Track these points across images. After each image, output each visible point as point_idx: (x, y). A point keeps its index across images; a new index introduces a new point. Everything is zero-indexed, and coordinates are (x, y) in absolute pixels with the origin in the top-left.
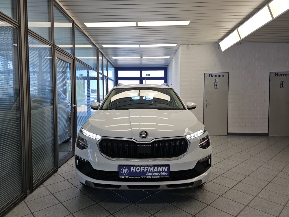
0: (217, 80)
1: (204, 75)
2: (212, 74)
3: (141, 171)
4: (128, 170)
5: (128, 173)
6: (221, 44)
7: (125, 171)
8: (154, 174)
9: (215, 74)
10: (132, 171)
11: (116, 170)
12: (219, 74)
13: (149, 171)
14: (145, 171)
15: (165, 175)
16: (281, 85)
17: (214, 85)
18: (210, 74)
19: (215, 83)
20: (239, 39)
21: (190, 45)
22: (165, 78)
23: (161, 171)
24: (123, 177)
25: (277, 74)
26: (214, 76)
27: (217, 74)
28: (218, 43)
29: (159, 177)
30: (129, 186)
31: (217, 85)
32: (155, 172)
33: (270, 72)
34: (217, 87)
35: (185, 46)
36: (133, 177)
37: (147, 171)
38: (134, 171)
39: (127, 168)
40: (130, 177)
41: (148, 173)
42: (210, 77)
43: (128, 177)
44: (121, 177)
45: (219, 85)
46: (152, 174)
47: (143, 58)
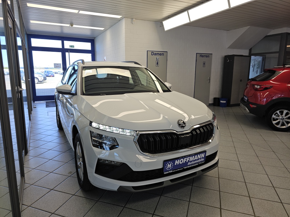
0: (158, 58)
1: (147, 53)
2: (154, 52)
3: (184, 162)
4: (172, 164)
5: (172, 167)
6: (165, 23)
7: (169, 166)
8: (194, 162)
9: (156, 52)
10: (176, 164)
11: (161, 167)
12: (160, 53)
13: (190, 161)
14: (187, 161)
15: (202, 161)
16: (203, 65)
17: (155, 63)
18: (152, 52)
19: (157, 62)
20: (188, 21)
21: (134, 20)
22: (93, 52)
23: (200, 158)
24: (168, 172)
25: (201, 55)
26: (155, 54)
27: (158, 52)
28: (161, 21)
29: (197, 164)
30: (172, 181)
31: (158, 63)
32: (196, 160)
33: (197, 53)
34: (158, 65)
35: (130, 20)
36: (176, 171)
37: (189, 161)
38: (178, 164)
39: (171, 162)
40: (174, 171)
41: (189, 163)
42: (152, 55)
43: (172, 171)
44: (165, 173)
45: (160, 63)
46: (193, 163)
47: (74, 26)
